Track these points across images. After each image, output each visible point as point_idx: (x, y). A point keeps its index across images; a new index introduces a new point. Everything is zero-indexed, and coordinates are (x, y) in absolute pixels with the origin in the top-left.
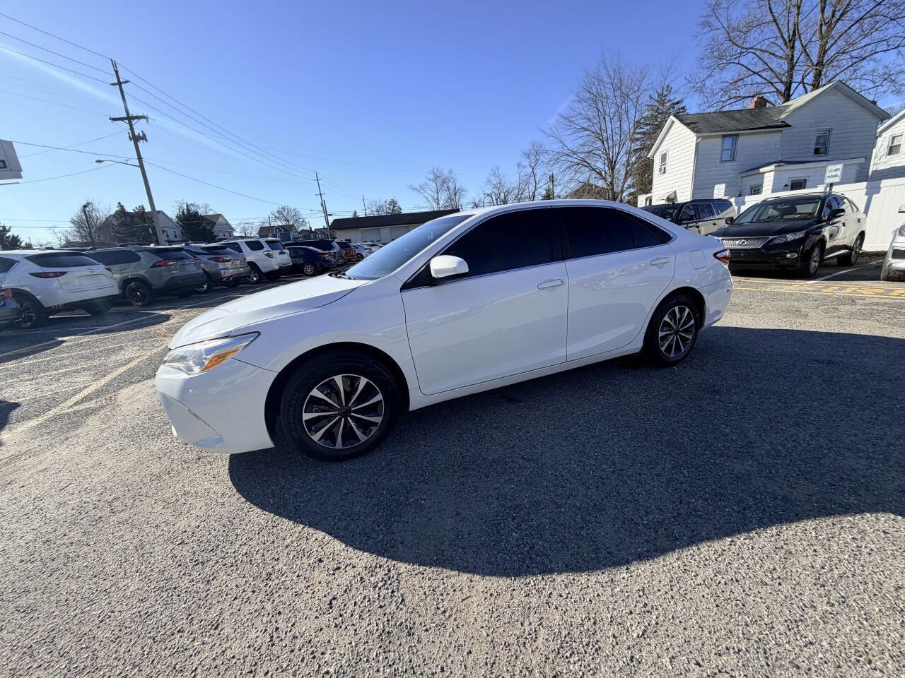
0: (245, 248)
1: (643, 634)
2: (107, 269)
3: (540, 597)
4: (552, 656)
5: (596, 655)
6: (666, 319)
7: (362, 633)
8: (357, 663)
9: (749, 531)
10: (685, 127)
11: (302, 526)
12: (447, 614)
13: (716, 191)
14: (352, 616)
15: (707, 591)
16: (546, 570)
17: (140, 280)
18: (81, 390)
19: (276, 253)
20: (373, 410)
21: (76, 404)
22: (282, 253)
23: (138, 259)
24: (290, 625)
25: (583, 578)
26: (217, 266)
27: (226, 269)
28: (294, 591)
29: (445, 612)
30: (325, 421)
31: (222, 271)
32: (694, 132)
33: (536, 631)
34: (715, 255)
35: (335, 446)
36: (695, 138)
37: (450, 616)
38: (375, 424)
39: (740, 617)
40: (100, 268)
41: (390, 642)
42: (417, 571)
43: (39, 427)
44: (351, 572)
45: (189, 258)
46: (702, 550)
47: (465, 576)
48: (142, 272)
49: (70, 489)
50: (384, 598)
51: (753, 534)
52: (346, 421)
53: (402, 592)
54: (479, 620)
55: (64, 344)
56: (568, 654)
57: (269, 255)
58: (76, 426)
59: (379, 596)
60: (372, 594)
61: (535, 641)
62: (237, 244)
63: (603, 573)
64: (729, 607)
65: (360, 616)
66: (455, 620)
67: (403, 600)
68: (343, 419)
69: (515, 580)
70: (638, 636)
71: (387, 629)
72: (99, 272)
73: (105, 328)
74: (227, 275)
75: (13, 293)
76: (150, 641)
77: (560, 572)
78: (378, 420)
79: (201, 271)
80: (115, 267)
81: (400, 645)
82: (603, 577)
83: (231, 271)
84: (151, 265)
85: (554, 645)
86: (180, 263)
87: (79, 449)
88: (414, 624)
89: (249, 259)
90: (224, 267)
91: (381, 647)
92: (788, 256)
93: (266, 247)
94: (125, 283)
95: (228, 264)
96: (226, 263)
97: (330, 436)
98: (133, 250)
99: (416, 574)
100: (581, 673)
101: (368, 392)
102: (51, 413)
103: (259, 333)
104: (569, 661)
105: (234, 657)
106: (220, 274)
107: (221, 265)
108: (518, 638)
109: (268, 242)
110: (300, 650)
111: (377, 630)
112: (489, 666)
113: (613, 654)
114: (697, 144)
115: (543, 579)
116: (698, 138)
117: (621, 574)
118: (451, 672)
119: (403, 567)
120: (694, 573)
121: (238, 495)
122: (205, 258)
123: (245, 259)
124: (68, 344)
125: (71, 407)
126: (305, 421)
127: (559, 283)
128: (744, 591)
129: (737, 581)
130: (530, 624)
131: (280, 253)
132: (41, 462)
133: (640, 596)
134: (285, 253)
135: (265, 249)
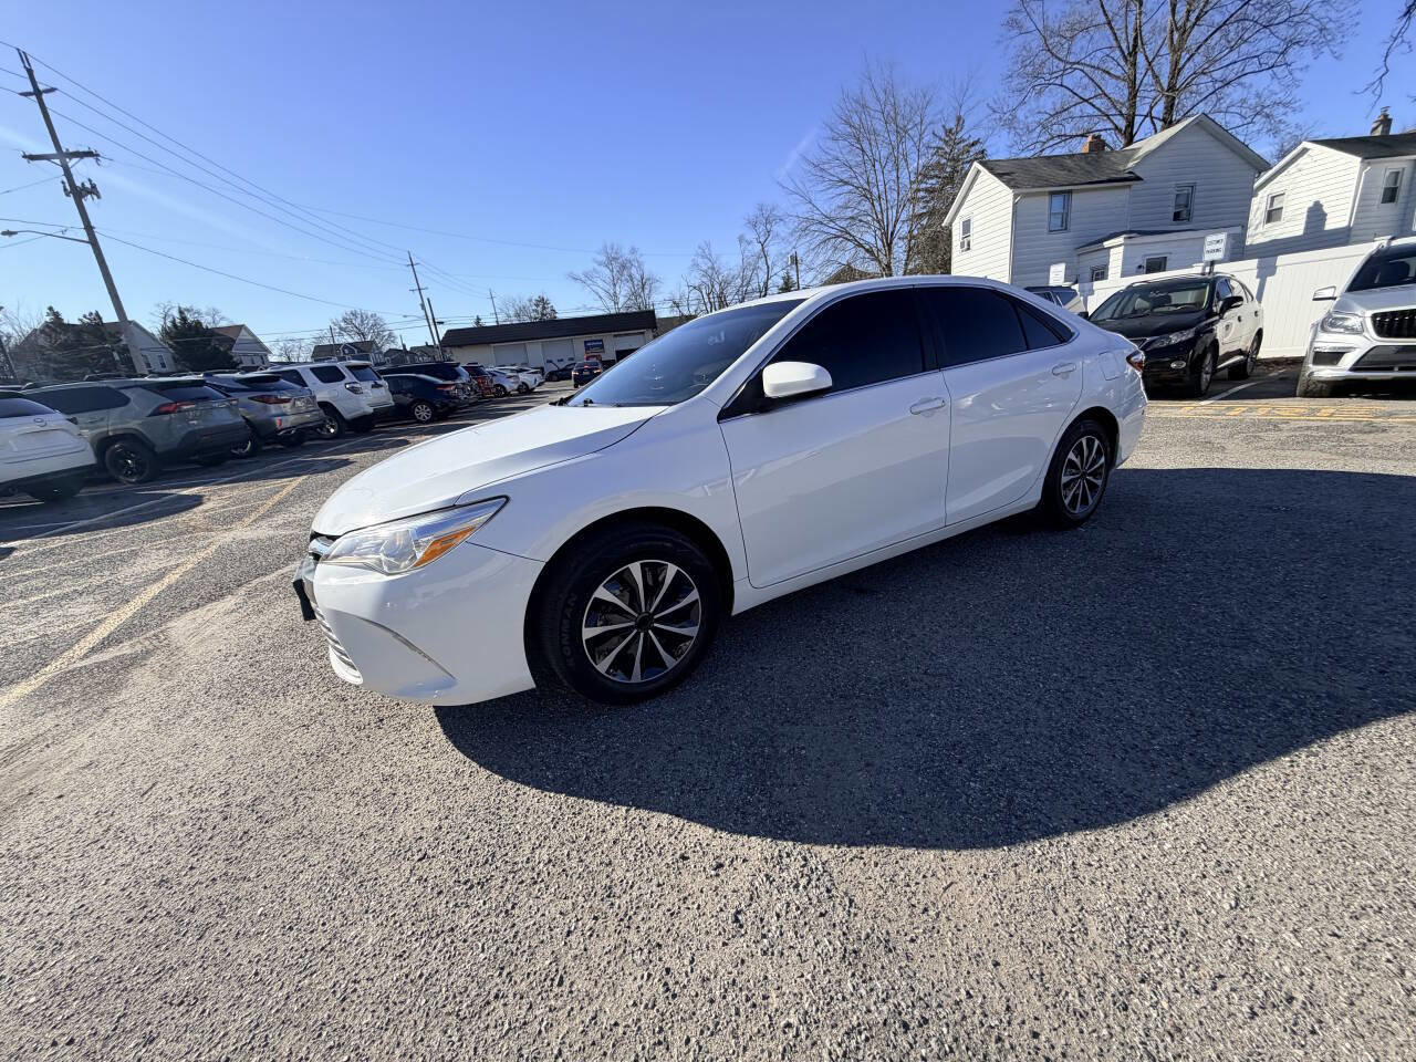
0: (311, 379)
1: (1237, 905)
2: (71, 420)
3: (1060, 870)
4: (1123, 952)
5: (1184, 942)
6: (1071, 456)
7: (812, 958)
8: (828, 1004)
9: (1307, 744)
10: (996, 179)
11: (624, 809)
12: (932, 913)
13: (1052, 275)
14: (782, 934)
15: (1293, 833)
16: (1051, 832)
17: (131, 439)
18: (91, 629)
19: (366, 386)
20: (682, 617)
21: (93, 650)
22: (376, 386)
23: (126, 401)
24: (686, 962)
25: (1109, 835)
26: (266, 409)
27: (284, 415)
28: (663, 908)
29: (926, 910)
30: (616, 639)
31: (277, 420)
32: (1011, 187)
33: (1080, 920)
34: (1128, 359)
35: (630, 679)
36: (1011, 196)
37: (938, 915)
38: (687, 638)
39: (1357, 863)
40: (57, 419)
41: (865, 966)
42: (850, 856)
43: (39, 694)
44: (744, 869)
45: (217, 398)
46: (1257, 777)
47: (930, 854)
48: (134, 424)
49: (159, 790)
50: (819, 901)
51: (1315, 748)
52: (646, 635)
53: (842, 888)
54: (986, 914)
55: (15, 554)
56: (1145, 946)
57: (354, 390)
58: (113, 687)
59: (810, 899)
60: (798, 899)
61: (1086, 934)
62: (295, 372)
63: (1134, 825)
64: (1334, 851)
65: (796, 933)
66: (948, 919)
67: (851, 901)
68: (642, 634)
69: (1010, 850)
70: (1232, 908)
71: (850, 947)
72: (52, 425)
73: (85, 522)
74: (284, 425)
76: (453, 1020)
77: (1072, 832)
78: (692, 631)
79: (241, 419)
80: (83, 418)
81: (883, 967)
82: (1137, 831)
83: (292, 418)
84: (150, 412)
85: (1119, 936)
86: (202, 406)
87: (141, 724)
88: (888, 933)
89: (321, 396)
90: (279, 412)
91: (853, 975)
92: (1173, 365)
93: (349, 377)
94: (102, 445)
95: (287, 407)
96: (282, 405)
97: (623, 662)
98: (113, 387)
99: (851, 860)
100: (1177, 970)
101: (679, 587)
102: (52, 670)
103: (507, 498)
104: (1152, 956)
105: (616, 1024)
106: (273, 424)
107: (273, 409)
108: (1059, 933)
109: (351, 368)
110: (724, 997)
111: (835, 950)
112: (1038, 980)
113: (1209, 938)
114: (1015, 205)
115: (1051, 845)
116: (1015, 196)
117: (1160, 823)
118: (984, 997)
119: (824, 852)
120: (1262, 812)
121: (484, 773)
122: (244, 398)
123: (314, 397)
124: (24, 553)
125: (86, 656)
126: (586, 641)
127: (939, 403)
128: (1344, 827)
129: (1327, 815)
130: (1067, 911)
131: (373, 387)
132: (75, 753)
133: (1204, 852)
134: (381, 386)
135: (347, 380)
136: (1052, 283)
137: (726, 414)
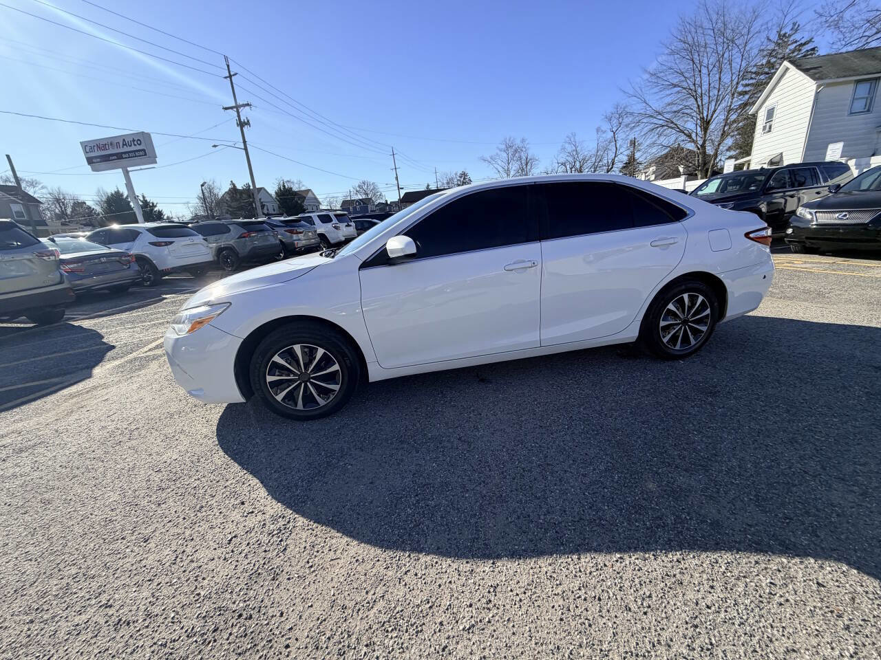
0: (317, 221)
1: (469, 629)
2: (204, 239)
3: (397, 572)
4: (375, 627)
5: (414, 636)
6: (671, 307)
7: (240, 569)
8: (222, 593)
9: (645, 551)
10: (802, 73)
12: (312, 569)
13: (829, 152)
14: (240, 554)
15: (561, 602)
16: (418, 549)
17: (230, 249)
18: (158, 338)
19: (342, 226)
21: (150, 350)
22: (348, 226)
23: (230, 230)
24: (194, 551)
25: (446, 563)
26: (292, 237)
27: (299, 240)
28: (211, 524)
29: (311, 567)
30: (286, 385)
31: (296, 242)
32: (814, 80)
33: (375, 601)
34: (747, 235)
35: (296, 407)
36: (814, 87)
37: (314, 571)
38: (333, 391)
39: (578, 637)
40: (199, 238)
41: (256, 582)
42: (310, 527)
43: (119, 366)
44: (260, 517)
45: (267, 230)
46: (583, 560)
47: (346, 539)
48: (231, 242)
49: (113, 417)
50: (272, 545)
51: (650, 555)
52: (306, 386)
53: (288, 542)
54: (335, 580)
55: (165, 301)
56: (390, 629)
57: (336, 228)
58: (142, 367)
59: (269, 542)
60: (265, 539)
61: (369, 610)
62: (310, 217)
63: (467, 562)
64: (573, 624)
65: (246, 555)
66: (316, 576)
67: (285, 549)
68: (303, 384)
69: (385, 551)
70: (464, 629)
71: (260, 571)
72: (198, 241)
74: (299, 246)
75: (136, 258)
76: (102, 541)
77: (428, 554)
78: (336, 387)
79: (278, 242)
80: (212, 238)
81: (262, 586)
82: (465, 566)
83: (304, 242)
84: (237, 237)
85: (383, 618)
86: (260, 235)
87: (135, 387)
88: (282, 571)
89: (319, 231)
90: (297, 238)
91: (247, 584)
93: (335, 220)
94: (220, 251)
95: (301, 236)
96: (300, 235)
97: (291, 397)
98: (225, 223)
99: (308, 530)
100: (391, 649)
101: (326, 361)
102: (131, 356)
103: (231, 303)
104: (387, 636)
105: (145, 566)
106: (294, 244)
107: (295, 237)
108: (357, 604)
109: (336, 216)
110: (190, 572)
111: (252, 569)
112: (319, 622)
113: (430, 640)
114: (817, 93)
115: (409, 556)
116: (818, 87)
117: (484, 567)
118: (287, 619)
119: (301, 521)
120: (558, 582)
121: (215, 439)
122: (282, 230)
123: (316, 231)
124: (169, 300)
125: (146, 352)
126: (269, 382)
127: (530, 264)
128: (600, 611)
129: (600, 599)
130: (374, 594)
131: (346, 226)
132: (107, 394)
133: (489, 592)
134: (351, 226)
135: (334, 222)
136: (828, 159)
137: (365, 265)
